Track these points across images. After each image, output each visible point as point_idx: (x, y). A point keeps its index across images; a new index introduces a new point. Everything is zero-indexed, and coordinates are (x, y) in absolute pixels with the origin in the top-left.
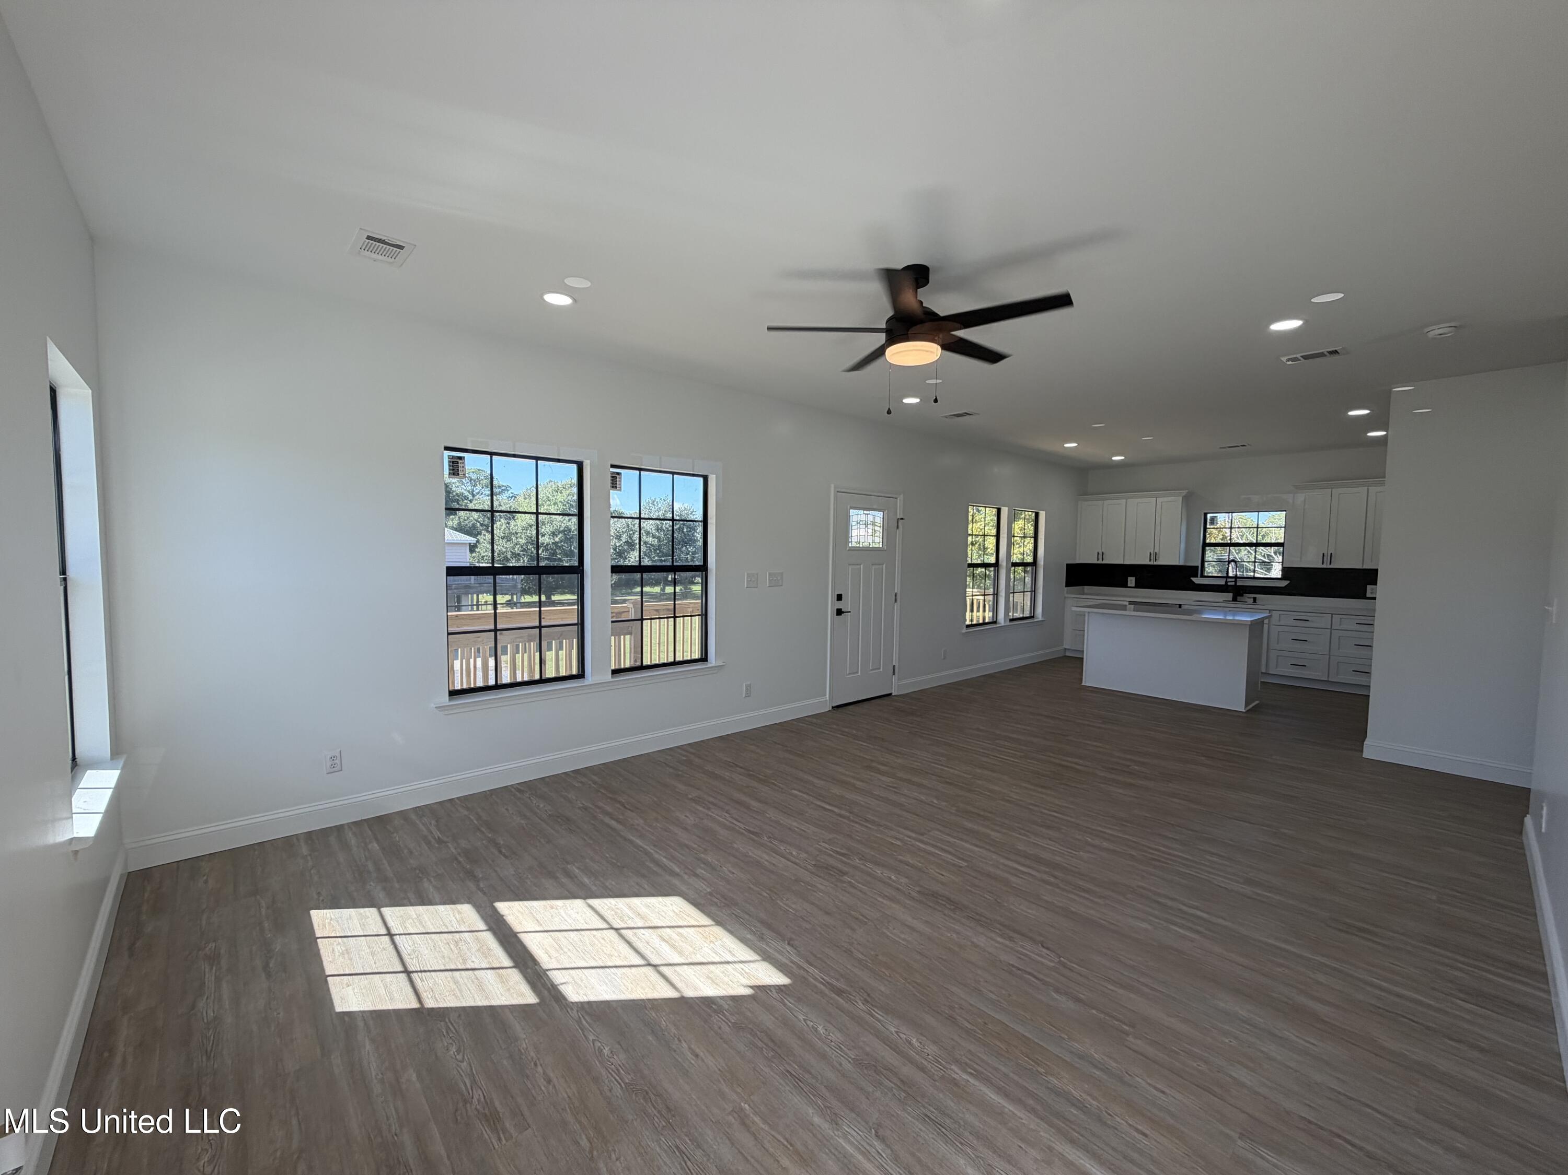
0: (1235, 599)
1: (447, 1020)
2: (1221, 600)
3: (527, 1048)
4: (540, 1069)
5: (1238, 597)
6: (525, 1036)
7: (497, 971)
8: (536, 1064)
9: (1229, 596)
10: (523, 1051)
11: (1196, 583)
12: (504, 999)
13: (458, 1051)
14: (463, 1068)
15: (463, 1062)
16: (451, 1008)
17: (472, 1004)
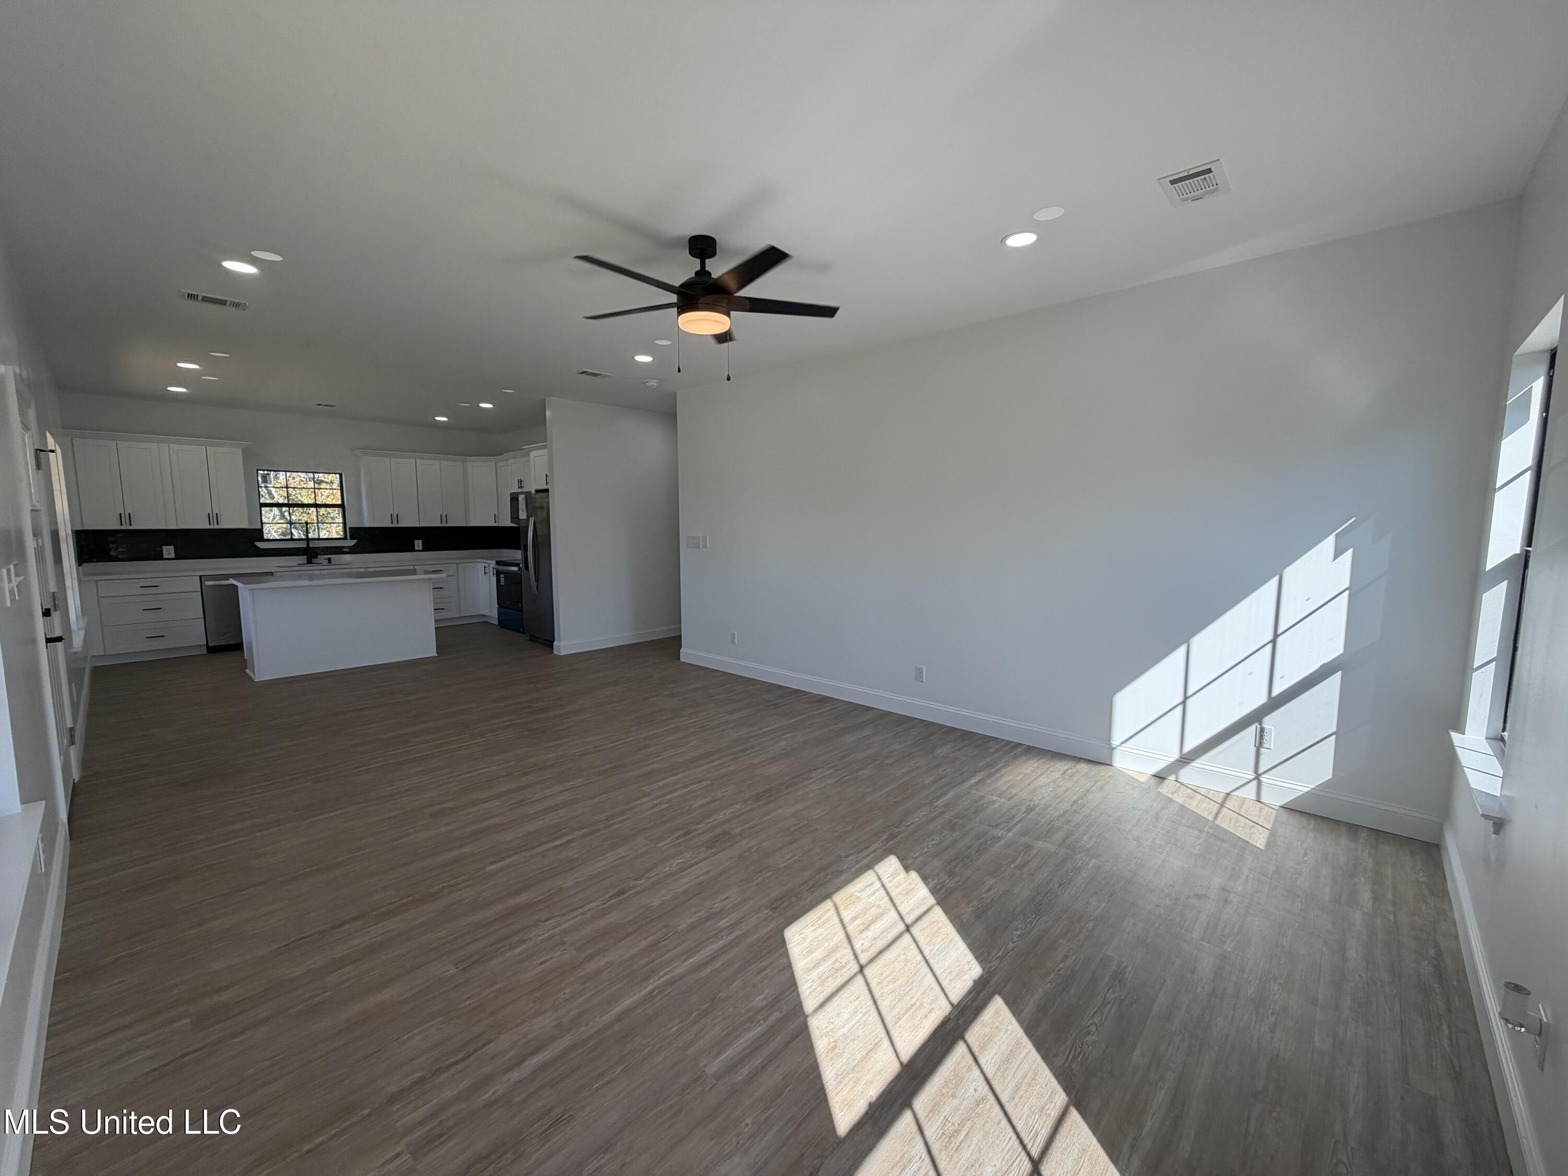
0: (309, 562)
1: (1067, 1064)
2: (295, 564)
3: (1050, 982)
4: (1061, 966)
5: (313, 560)
6: (1040, 989)
7: (977, 1054)
8: (1060, 970)
9: (303, 559)
10: (1054, 984)
11: (261, 547)
12: (1010, 1027)
13: (1089, 1033)
14: (1100, 1018)
15: (1094, 1022)
16: (1051, 1071)
17: (1034, 1052)
